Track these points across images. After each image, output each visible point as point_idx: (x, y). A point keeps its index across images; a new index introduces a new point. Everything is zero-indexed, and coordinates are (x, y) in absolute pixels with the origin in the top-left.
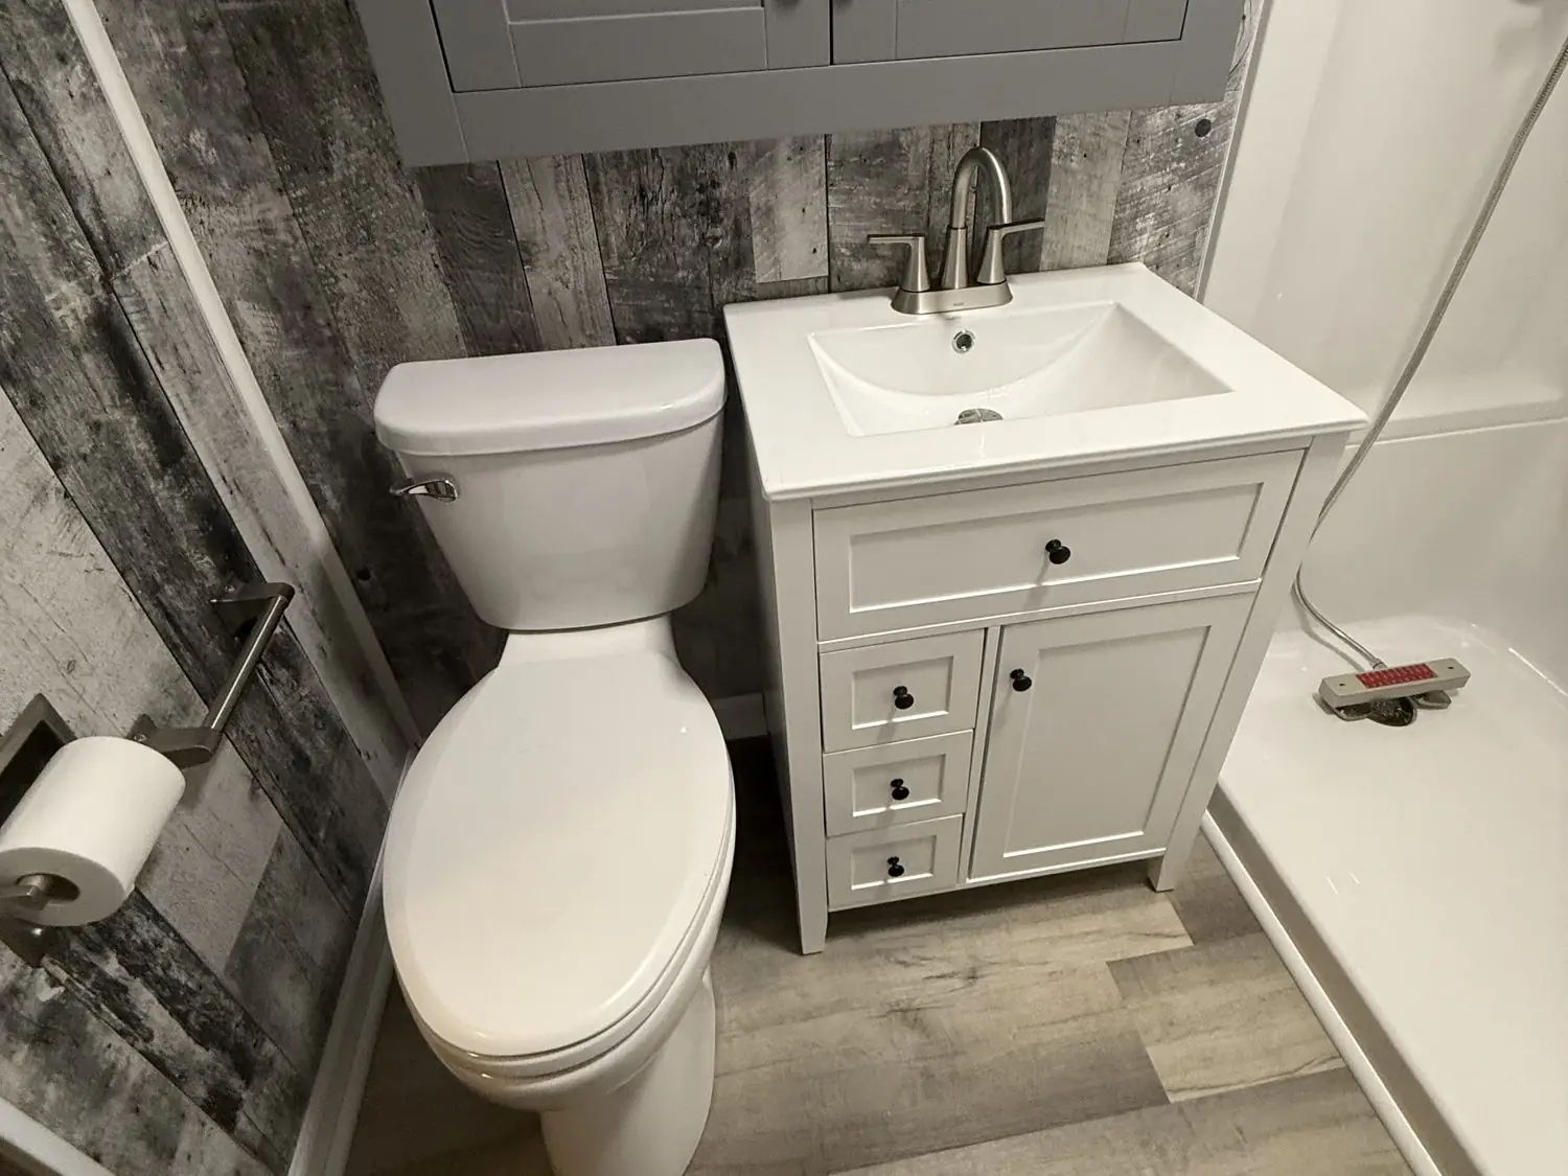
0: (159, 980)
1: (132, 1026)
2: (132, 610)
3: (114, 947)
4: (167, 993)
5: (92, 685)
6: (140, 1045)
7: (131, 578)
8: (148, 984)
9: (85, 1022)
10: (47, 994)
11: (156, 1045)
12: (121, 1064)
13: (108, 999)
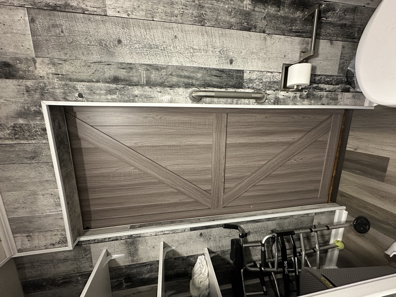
0: (323, 82)
1: (321, 90)
2: (289, 39)
3: (313, 83)
4: (326, 83)
5: (290, 56)
6: (324, 91)
7: (286, 34)
8: (322, 84)
9: (313, 93)
10: (306, 93)
11: (327, 89)
12: (322, 94)
13: (315, 89)
